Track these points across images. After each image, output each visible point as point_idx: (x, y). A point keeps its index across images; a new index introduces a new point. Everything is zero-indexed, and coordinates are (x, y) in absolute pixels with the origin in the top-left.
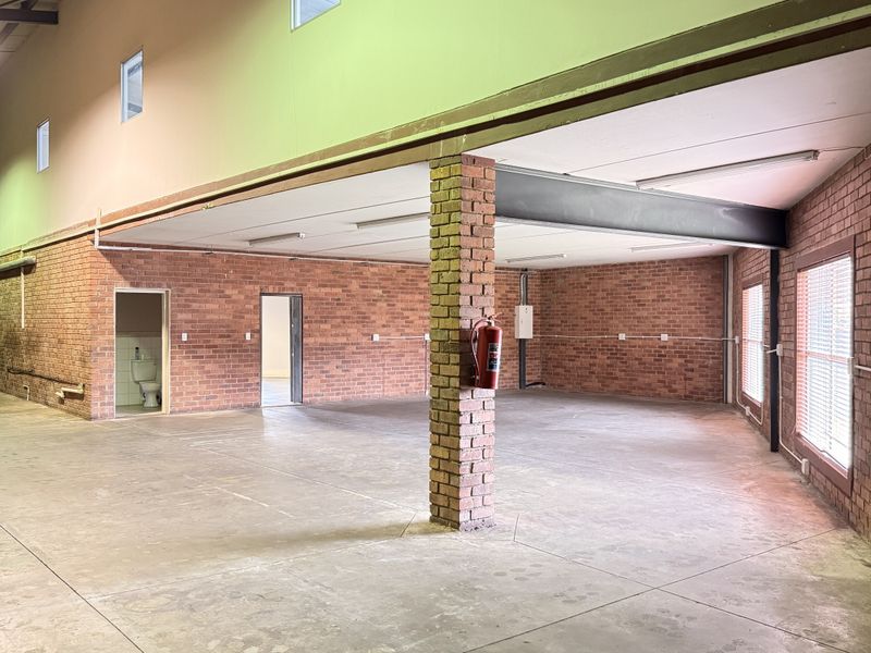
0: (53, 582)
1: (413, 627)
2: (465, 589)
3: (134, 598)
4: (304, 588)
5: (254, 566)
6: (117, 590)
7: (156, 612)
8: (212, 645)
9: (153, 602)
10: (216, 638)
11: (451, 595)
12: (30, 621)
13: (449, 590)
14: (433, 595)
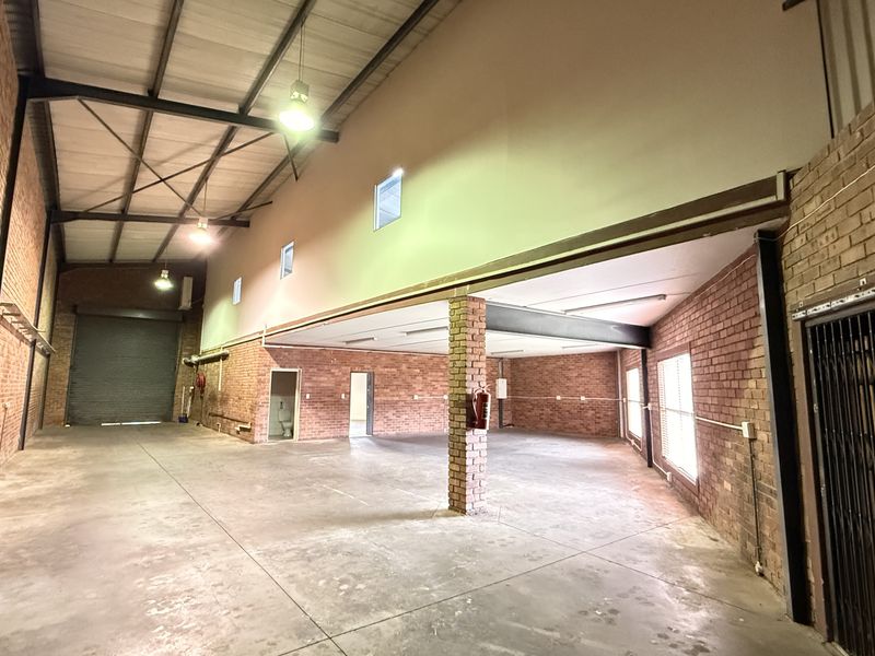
0: (229, 542)
1: (438, 575)
2: (470, 551)
3: (276, 552)
4: (375, 549)
5: (344, 534)
6: (266, 547)
7: (288, 561)
8: (321, 583)
9: (287, 555)
10: (323, 578)
11: (461, 555)
12: (216, 566)
13: (460, 552)
14: (451, 555)
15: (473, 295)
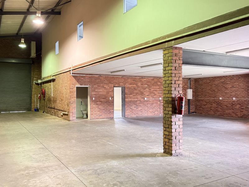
0: (62, 166)
1: (160, 183)
2: (175, 173)
3: (83, 171)
4: (129, 170)
5: (114, 163)
6: (78, 168)
7: (89, 175)
8: (104, 185)
9: (88, 172)
10: (105, 183)
11: (171, 175)
12: (57, 176)
13: (170, 173)
14: (165, 174)
15: (175, 46)
